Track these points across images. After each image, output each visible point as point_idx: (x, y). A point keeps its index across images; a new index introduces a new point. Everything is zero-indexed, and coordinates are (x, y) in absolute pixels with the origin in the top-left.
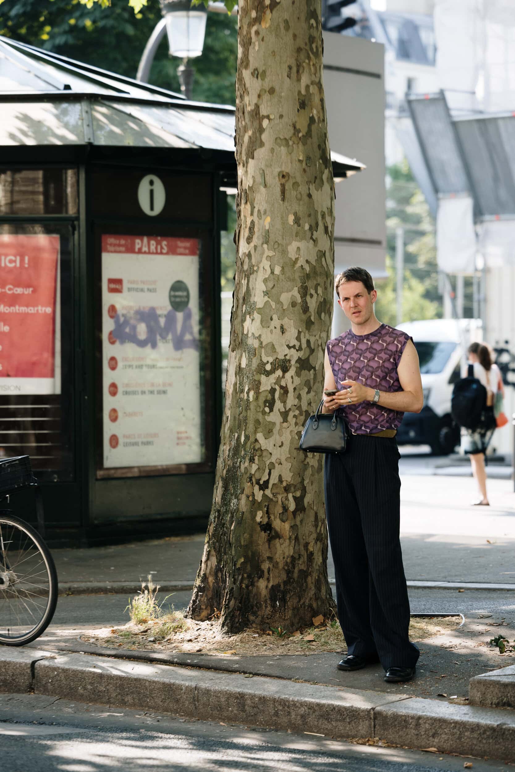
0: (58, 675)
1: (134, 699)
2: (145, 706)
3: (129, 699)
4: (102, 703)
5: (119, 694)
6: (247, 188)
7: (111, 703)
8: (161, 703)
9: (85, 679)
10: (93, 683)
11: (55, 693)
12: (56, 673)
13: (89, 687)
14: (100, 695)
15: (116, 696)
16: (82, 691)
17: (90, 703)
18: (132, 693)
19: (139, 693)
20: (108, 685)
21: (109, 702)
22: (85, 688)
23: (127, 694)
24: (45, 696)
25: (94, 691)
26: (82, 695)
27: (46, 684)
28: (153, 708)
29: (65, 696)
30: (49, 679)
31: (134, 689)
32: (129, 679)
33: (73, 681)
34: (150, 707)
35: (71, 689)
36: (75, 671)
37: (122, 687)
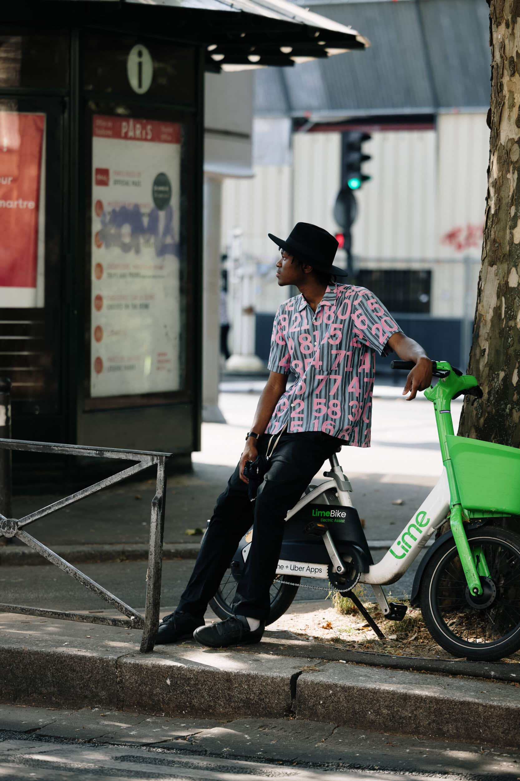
0: (334, 694)
1: (457, 729)
2: (476, 740)
3: (450, 728)
4: (404, 733)
5: (434, 721)
6: (514, 55)
7: (419, 734)
8: (502, 735)
9: (378, 701)
10: (391, 707)
11: (329, 718)
12: (331, 692)
13: (385, 711)
14: (402, 723)
15: (429, 724)
16: (372, 717)
17: (386, 732)
18: (456, 720)
19: (466, 721)
20: (416, 709)
21: (416, 732)
22: (378, 713)
23: (447, 722)
24: (313, 722)
25: (394, 717)
26: (373, 722)
27: (314, 706)
28: (489, 741)
29: (345, 723)
30: (320, 699)
31: (459, 716)
32: (451, 702)
33: (360, 703)
34: (483, 740)
35: (355, 713)
36: (363, 690)
37: (438, 712)
